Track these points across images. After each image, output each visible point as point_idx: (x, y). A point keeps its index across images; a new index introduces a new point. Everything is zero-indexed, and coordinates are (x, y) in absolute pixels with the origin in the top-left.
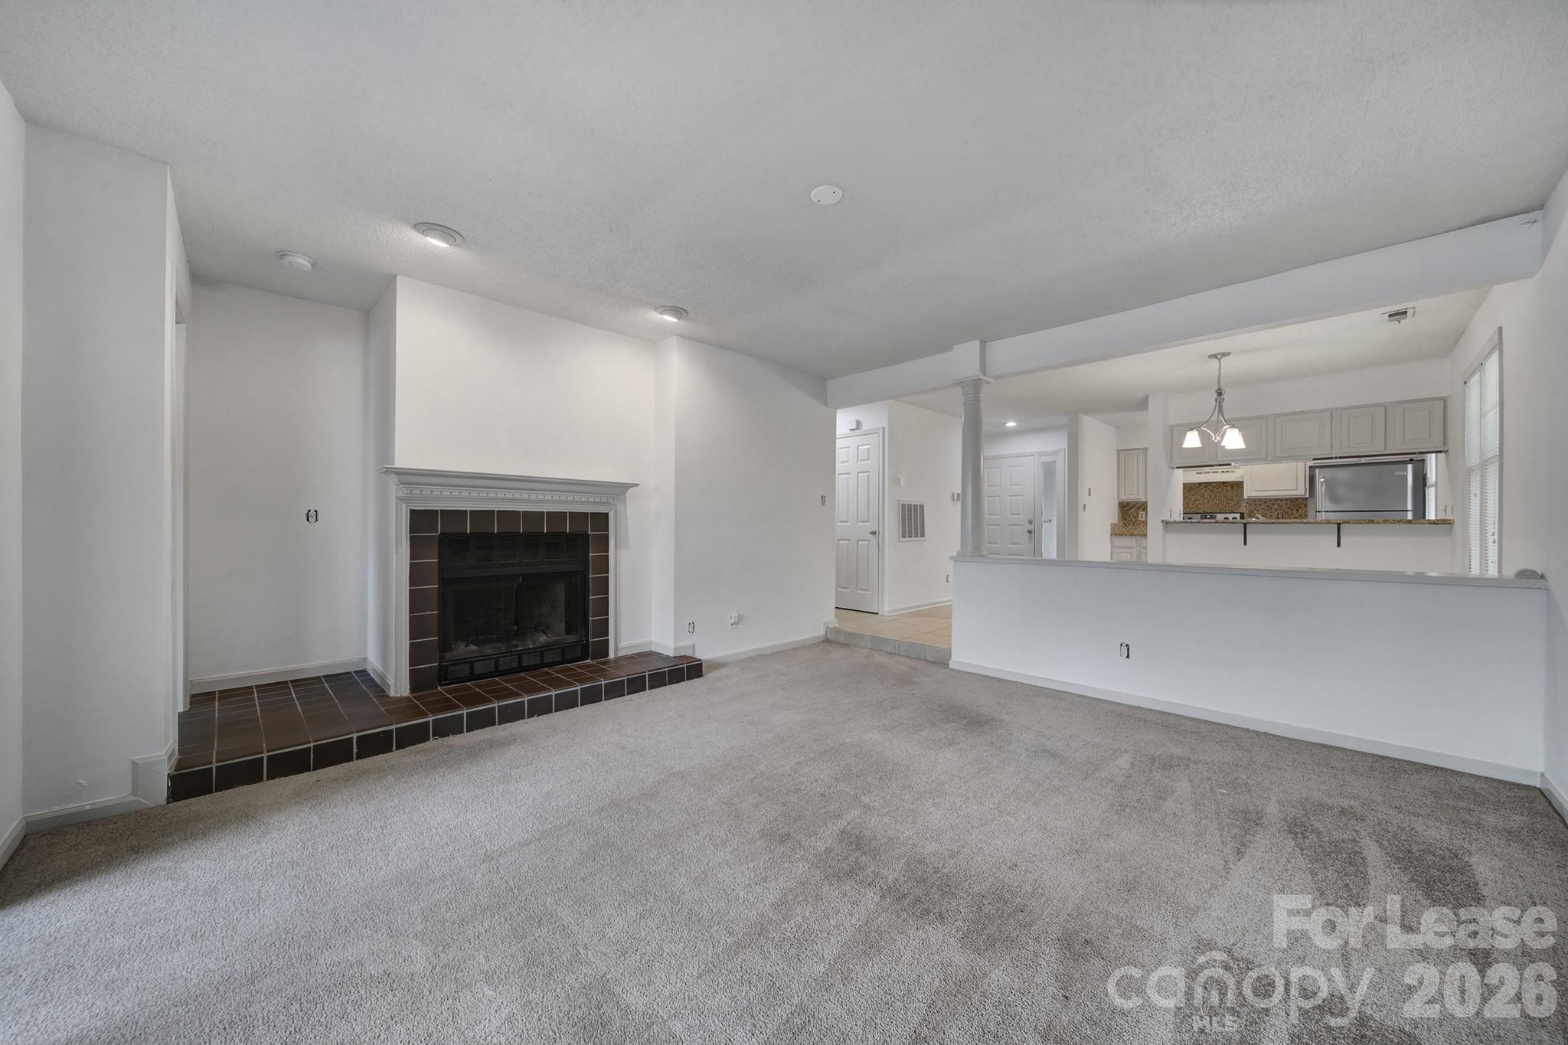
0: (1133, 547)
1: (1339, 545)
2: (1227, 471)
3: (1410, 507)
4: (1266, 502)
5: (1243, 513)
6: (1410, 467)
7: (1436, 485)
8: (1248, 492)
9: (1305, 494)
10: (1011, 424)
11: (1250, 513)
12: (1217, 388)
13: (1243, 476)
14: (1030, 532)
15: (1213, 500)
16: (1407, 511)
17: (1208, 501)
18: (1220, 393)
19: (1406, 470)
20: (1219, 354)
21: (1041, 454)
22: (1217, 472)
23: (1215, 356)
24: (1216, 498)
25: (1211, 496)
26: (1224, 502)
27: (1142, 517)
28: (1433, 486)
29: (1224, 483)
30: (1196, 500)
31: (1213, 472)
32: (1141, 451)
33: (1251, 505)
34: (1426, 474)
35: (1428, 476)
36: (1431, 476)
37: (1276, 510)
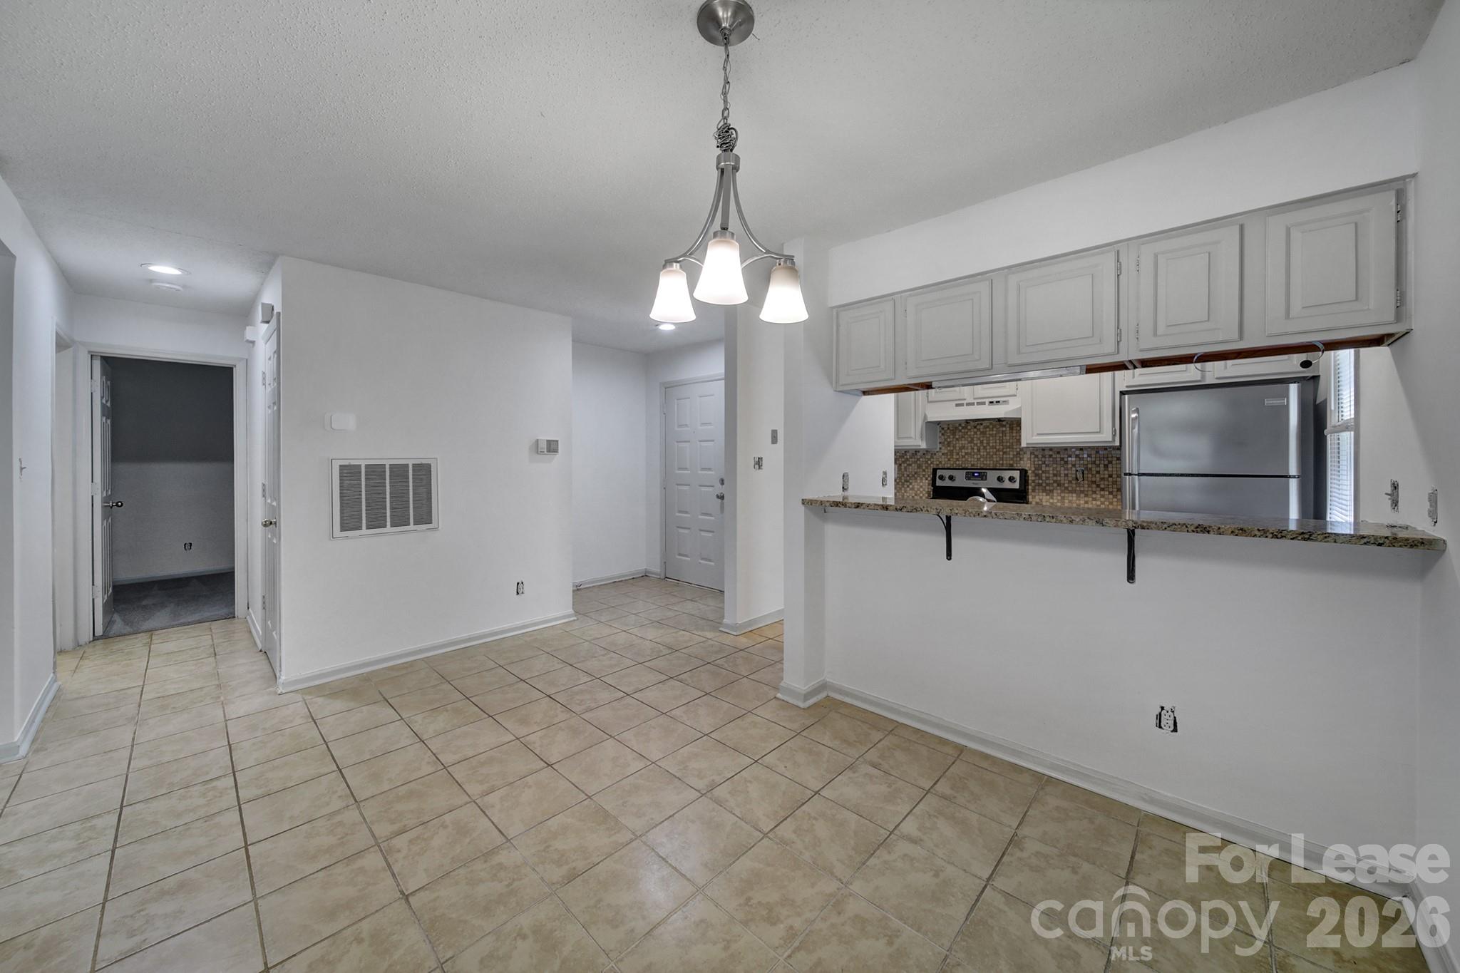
1: (1131, 577)
2: (998, 402)
3: (1293, 469)
4: (1058, 453)
5: (1026, 471)
6: (1293, 389)
7: (1355, 426)
8: (1029, 437)
9: (1114, 440)
11: (1036, 469)
13: (1019, 410)
14: (720, 497)
15: (985, 448)
16: (1290, 477)
17: (979, 450)
19: (1286, 396)
22: (984, 403)
24: (988, 444)
25: (982, 442)
26: (998, 450)
28: (1346, 428)
29: (999, 420)
30: (963, 447)
31: (978, 404)
33: (1036, 456)
34: (1325, 402)
35: (1332, 406)
36: (1343, 407)
37: (1074, 465)
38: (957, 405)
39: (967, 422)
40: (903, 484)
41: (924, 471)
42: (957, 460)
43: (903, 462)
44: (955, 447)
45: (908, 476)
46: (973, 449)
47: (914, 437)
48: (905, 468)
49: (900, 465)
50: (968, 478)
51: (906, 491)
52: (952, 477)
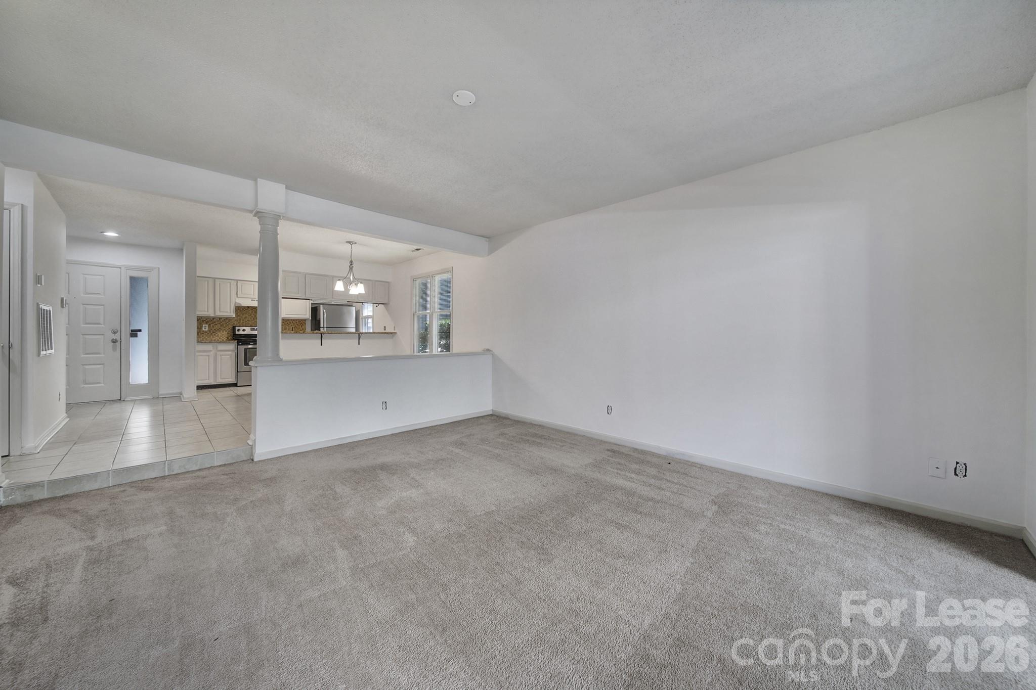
0: (211, 351)
9: (310, 318)
10: (111, 234)
12: (350, 260)
14: (114, 341)
17: (254, 319)
18: (351, 262)
20: (351, 242)
21: (128, 268)
23: (349, 242)
30: (246, 318)
32: (233, 281)
38: (252, 300)
39: (248, 307)
40: (211, 334)
41: (224, 327)
42: (244, 323)
43: (212, 323)
44: (242, 317)
45: (215, 330)
46: (251, 318)
47: (229, 311)
48: (213, 327)
49: (210, 325)
50: (251, 330)
51: (213, 337)
52: (244, 330)
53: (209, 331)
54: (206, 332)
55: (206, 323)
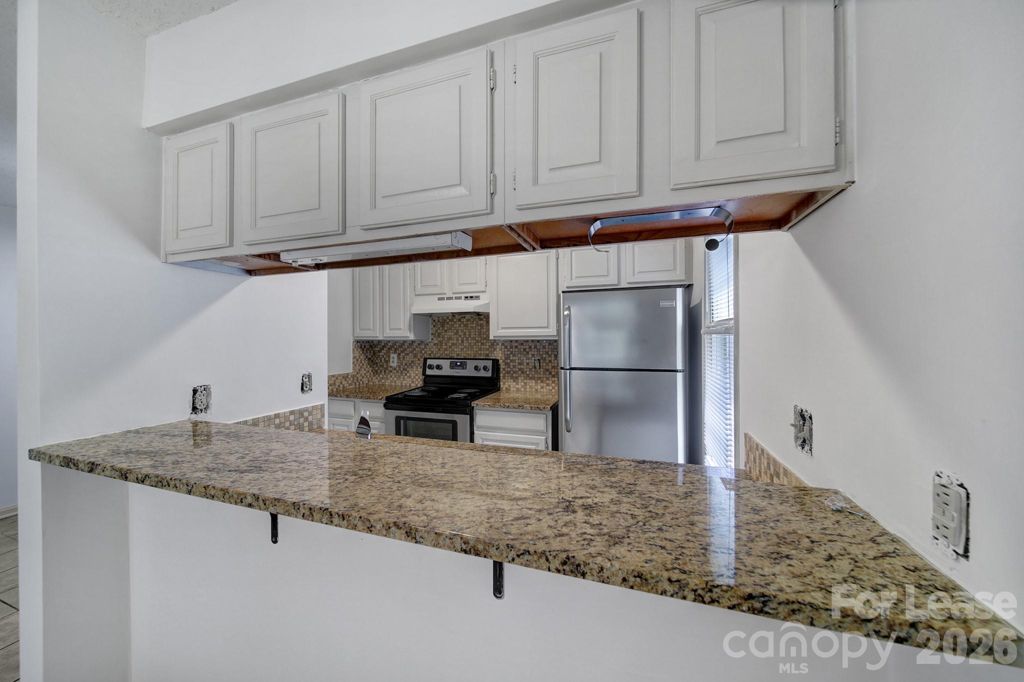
1: (498, 592)
2: (471, 297)
3: (679, 366)
4: (522, 344)
5: (498, 361)
6: (679, 293)
8: (495, 331)
11: (505, 359)
13: (488, 305)
15: (467, 339)
16: (676, 371)
17: (462, 341)
19: (674, 299)
22: (461, 298)
24: (470, 335)
27: (393, 362)
29: (478, 314)
30: (450, 338)
31: (457, 298)
35: (706, 308)
37: (533, 355)
38: (439, 299)
39: (453, 314)
40: (402, 372)
41: (419, 360)
42: (445, 350)
43: (402, 352)
44: (443, 338)
46: (458, 340)
47: (403, 329)
49: (399, 354)
51: (404, 379)
52: (439, 367)
53: (399, 367)
54: (395, 369)
55: (395, 352)
